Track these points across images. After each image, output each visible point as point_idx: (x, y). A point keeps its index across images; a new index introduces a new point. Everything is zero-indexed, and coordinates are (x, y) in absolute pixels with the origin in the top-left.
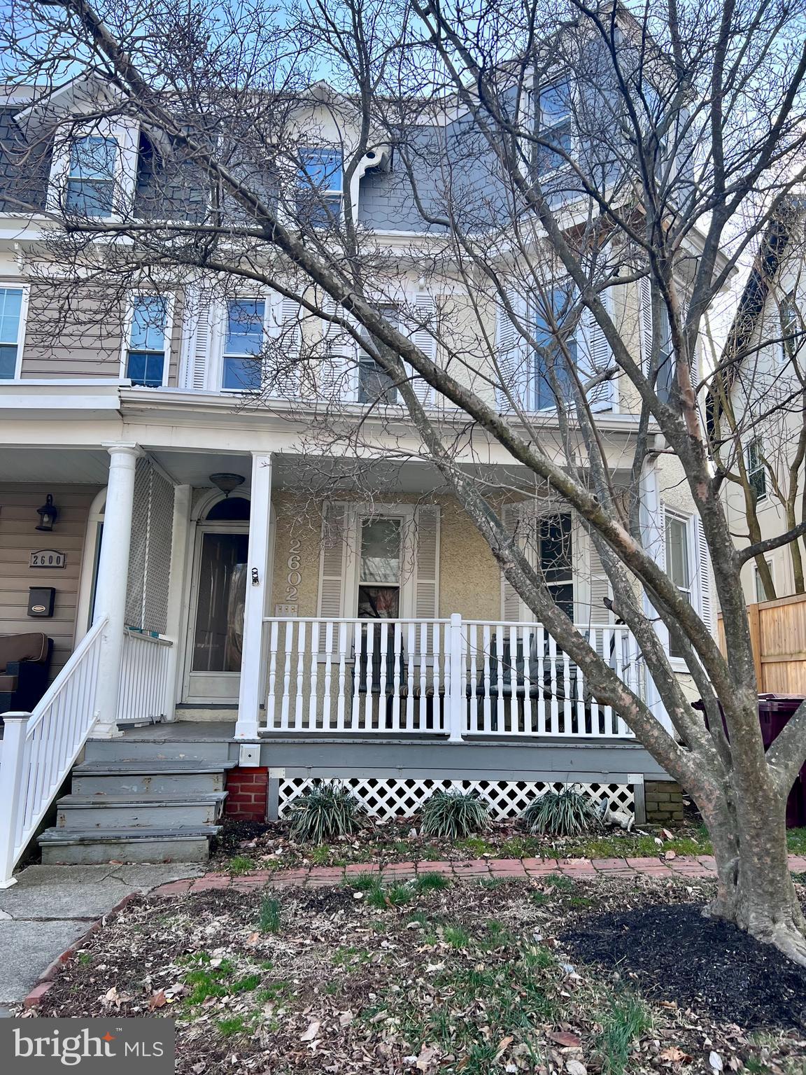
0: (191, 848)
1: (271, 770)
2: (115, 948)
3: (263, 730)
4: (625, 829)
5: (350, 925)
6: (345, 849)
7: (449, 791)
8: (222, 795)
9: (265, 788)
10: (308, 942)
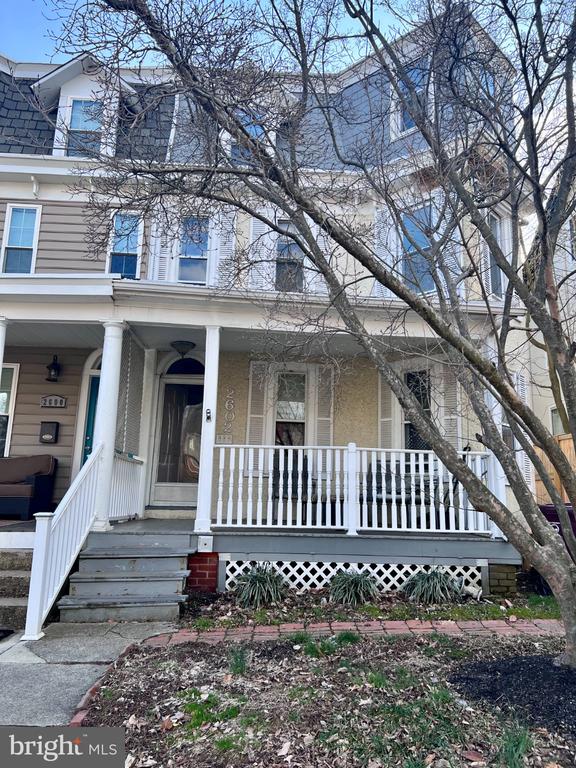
0: (166, 611)
1: (220, 555)
2: (127, 685)
3: (214, 525)
4: (476, 599)
5: (295, 669)
6: (277, 612)
7: (348, 570)
8: (187, 573)
9: (216, 568)
10: (266, 682)
